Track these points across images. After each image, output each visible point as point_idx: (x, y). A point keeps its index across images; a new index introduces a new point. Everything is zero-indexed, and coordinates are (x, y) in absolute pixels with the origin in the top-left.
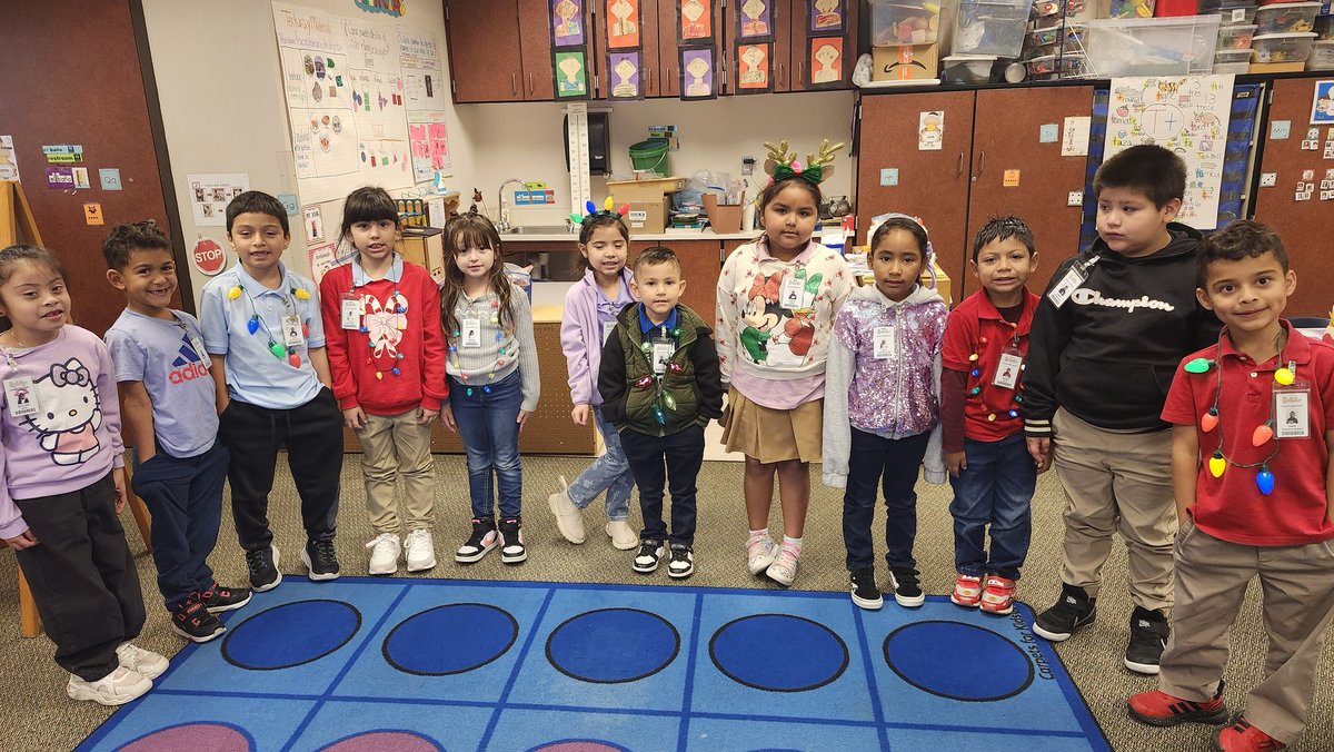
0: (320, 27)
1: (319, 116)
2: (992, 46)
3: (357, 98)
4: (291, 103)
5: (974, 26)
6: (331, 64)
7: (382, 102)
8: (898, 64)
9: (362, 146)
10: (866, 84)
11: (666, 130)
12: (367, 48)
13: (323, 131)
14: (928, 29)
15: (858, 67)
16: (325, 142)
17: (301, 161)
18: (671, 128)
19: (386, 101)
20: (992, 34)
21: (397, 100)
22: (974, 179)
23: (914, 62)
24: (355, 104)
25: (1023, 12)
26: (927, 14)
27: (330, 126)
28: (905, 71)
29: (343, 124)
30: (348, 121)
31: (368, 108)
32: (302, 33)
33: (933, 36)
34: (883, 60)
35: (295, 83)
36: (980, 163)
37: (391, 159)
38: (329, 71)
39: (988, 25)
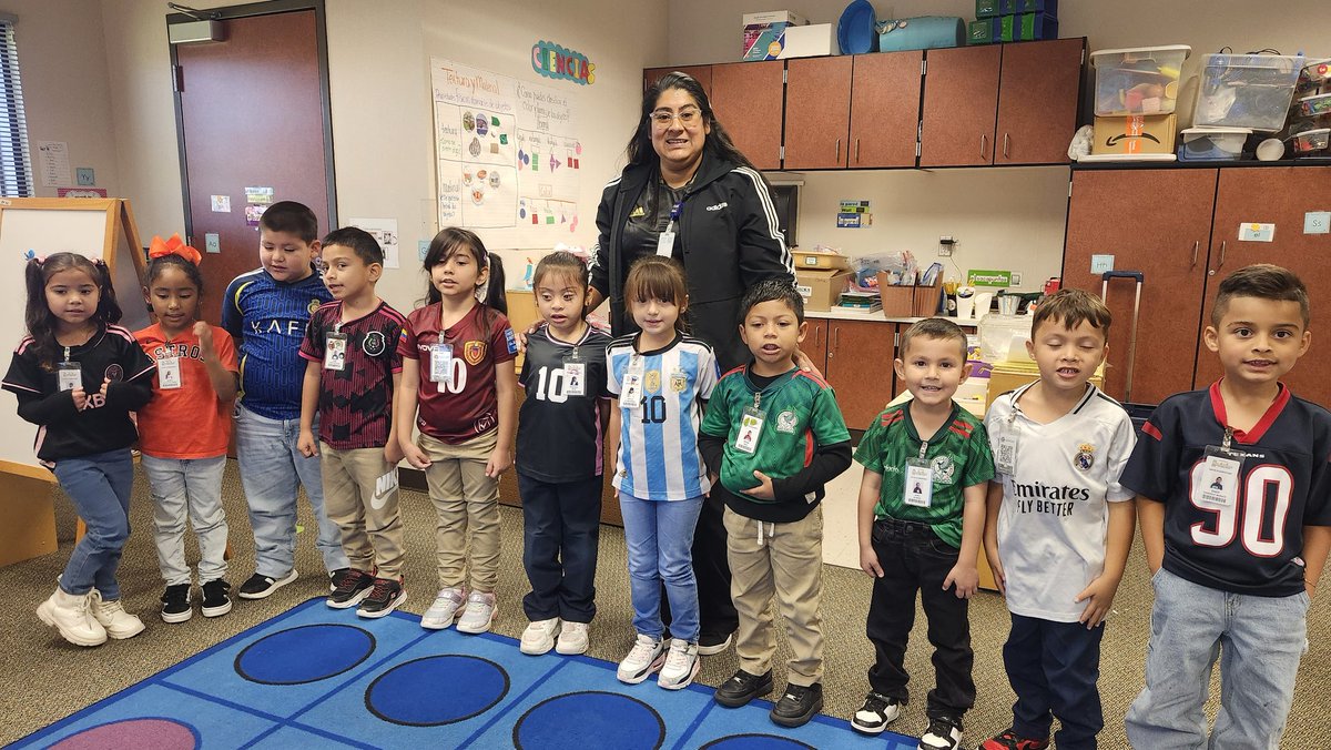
0: (486, 87)
1: (474, 170)
2: (1245, 118)
3: (523, 157)
4: (441, 153)
5: (1222, 94)
6: (496, 122)
7: (554, 163)
8: (1124, 136)
9: (522, 203)
10: (1084, 158)
11: (859, 205)
12: (540, 111)
13: (477, 184)
14: (1163, 97)
15: (1076, 139)
16: (477, 195)
17: (447, 211)
18: (865, 204)
19: (558, 164)
20: (1246, 102)
21: (573, 163)
22: (1211, 272)
23: (1144, 135)
24: (520, 163)
25: (1288, 77)
26: (1164, 81)
27: (487, 181)
28: (1132, 144)
29: (502, 180)
30: (509, 177)
31: (535, 168)
32: (465, 91)
33: (1170, 105)
34: (1105, 131)
35: (449, 137)
36: (1220, 254)
37: (558, 219)
38: (492, 129)
39: (1239, 92)
